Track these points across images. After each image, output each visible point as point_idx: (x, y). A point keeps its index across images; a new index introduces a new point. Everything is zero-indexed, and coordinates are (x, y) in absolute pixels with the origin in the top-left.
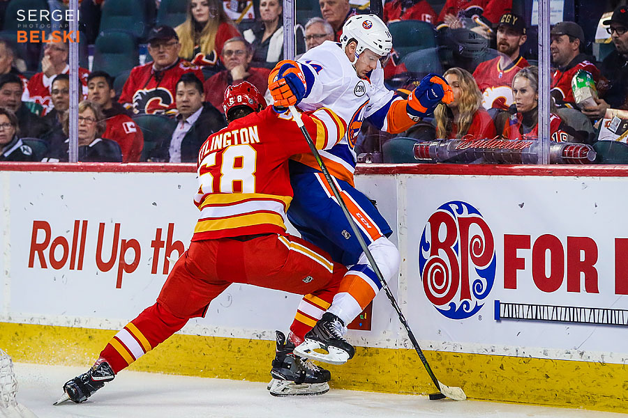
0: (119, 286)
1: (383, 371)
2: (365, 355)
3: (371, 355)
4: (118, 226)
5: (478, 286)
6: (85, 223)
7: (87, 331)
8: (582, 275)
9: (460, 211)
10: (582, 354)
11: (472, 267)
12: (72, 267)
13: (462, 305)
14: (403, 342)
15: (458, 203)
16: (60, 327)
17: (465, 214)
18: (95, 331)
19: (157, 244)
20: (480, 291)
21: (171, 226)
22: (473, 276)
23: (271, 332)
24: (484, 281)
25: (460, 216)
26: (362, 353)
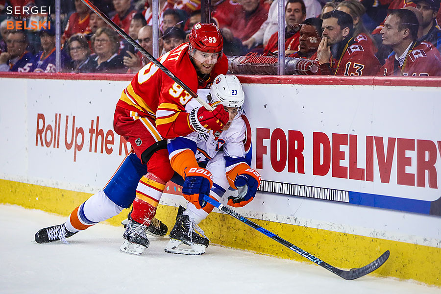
0: (75, 161)
4: (74, 117)
6: (60, 115)
7: (62, 191)
8: (296, 159)
10: (296, 220)
12: (54, 147)
16: (49, 187)
18: (65, 191)
19: (92, 131)
21: (98, 117)
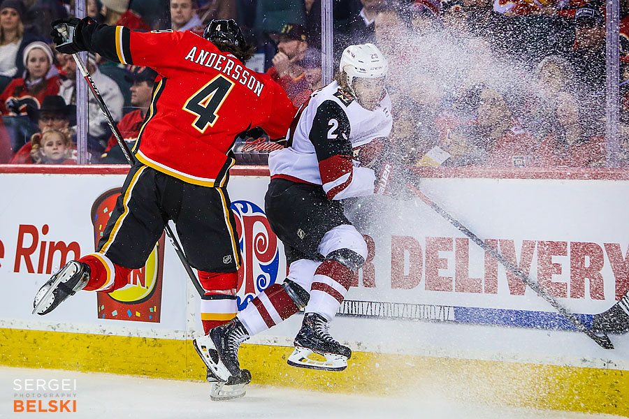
1: (171, 361)
2: (154, 346)
3: (160, 346)
5: (262, 281)
9: (245, 210)
10: (359, 344)
11: (256, 262)
13: (246, 299)
14: (190, 334)
15: (244, 203)
17: (250, 213)
20: (263, 285)
22: (257, 271)
23: (65, 324)
24: (267, 276)
25: (245, 215)
26: (152, 344)
